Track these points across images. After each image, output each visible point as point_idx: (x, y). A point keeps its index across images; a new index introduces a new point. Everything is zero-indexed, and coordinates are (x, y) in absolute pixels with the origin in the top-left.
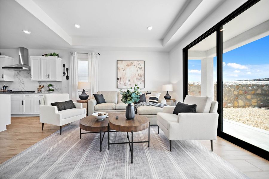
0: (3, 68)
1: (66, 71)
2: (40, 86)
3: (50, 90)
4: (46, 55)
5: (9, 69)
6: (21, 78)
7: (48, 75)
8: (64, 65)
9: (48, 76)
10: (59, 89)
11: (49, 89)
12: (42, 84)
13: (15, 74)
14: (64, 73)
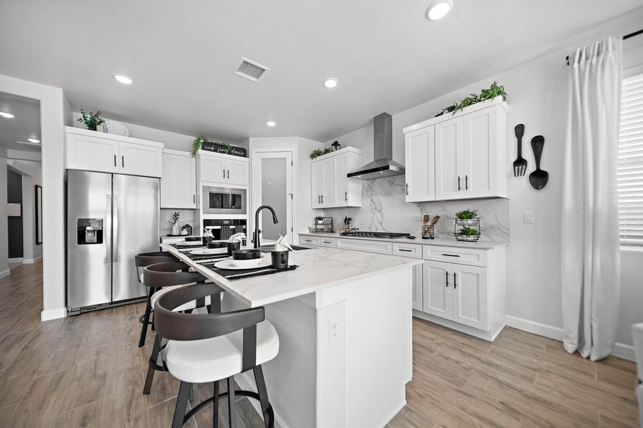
0: (349, 175)
1: (528, 154)
2: (426, 219)
3: (465, 232)
4: (451, 109)
5: (359, 176)
6: (375, 198)
7: (463, 177)
8: (520, 130)
9: (462, 183)
10: (492, 227)
11: (462, 227)
12: (432, 212)
13: (364, 189)
14: (520, 162)
